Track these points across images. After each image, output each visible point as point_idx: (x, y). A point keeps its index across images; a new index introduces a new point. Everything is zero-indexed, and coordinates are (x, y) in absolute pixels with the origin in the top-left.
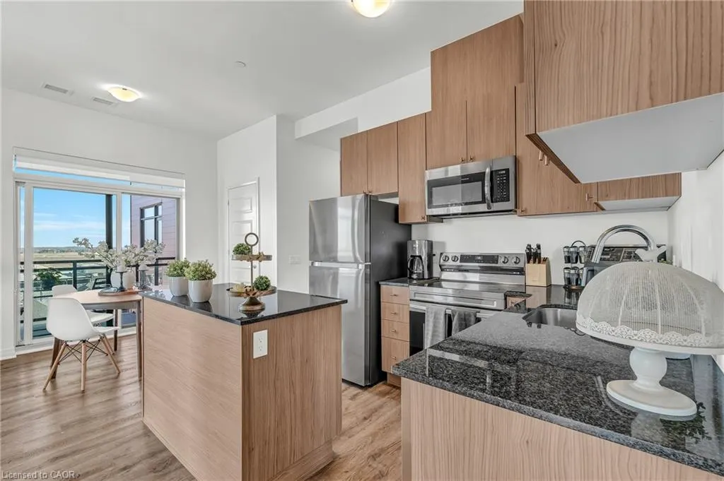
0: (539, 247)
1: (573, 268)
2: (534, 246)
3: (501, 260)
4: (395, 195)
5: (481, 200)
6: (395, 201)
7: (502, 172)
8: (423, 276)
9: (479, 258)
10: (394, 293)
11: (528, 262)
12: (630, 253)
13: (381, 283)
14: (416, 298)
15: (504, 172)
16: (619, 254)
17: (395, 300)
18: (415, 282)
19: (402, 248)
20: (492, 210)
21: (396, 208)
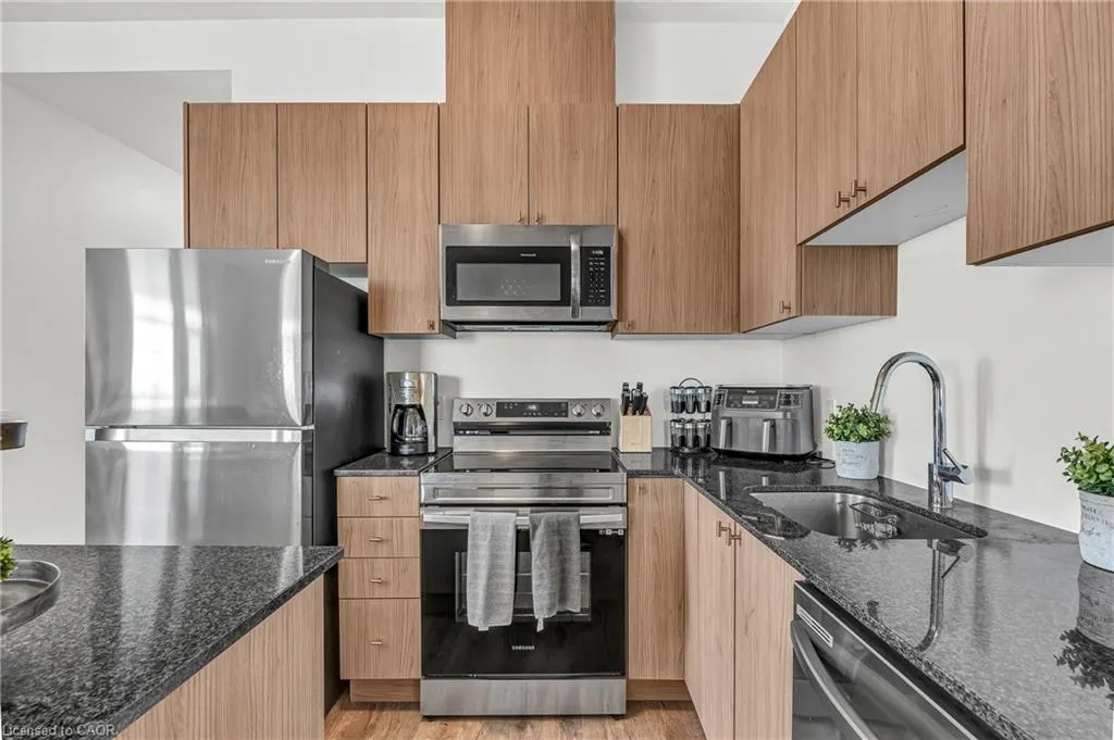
0: (640, 386)
1: (691, 421)
2: (632, 386)
3: (575, 411)
4: (361, 269)
5: (558, 298)
6: (362, 284)
7: (597, 252)
8: (426, 447)
9: (534, 407)
10: (376, 493)
11: (625, 413)
12: (788, 396)
13: (338, 472)
14: (439, 500)
15: (601, 252)
16: (772, 398)
17: (379, 509)
18: (406, 462)
19: (369, 391)
20: (579, 319)
21: (362, 301)
